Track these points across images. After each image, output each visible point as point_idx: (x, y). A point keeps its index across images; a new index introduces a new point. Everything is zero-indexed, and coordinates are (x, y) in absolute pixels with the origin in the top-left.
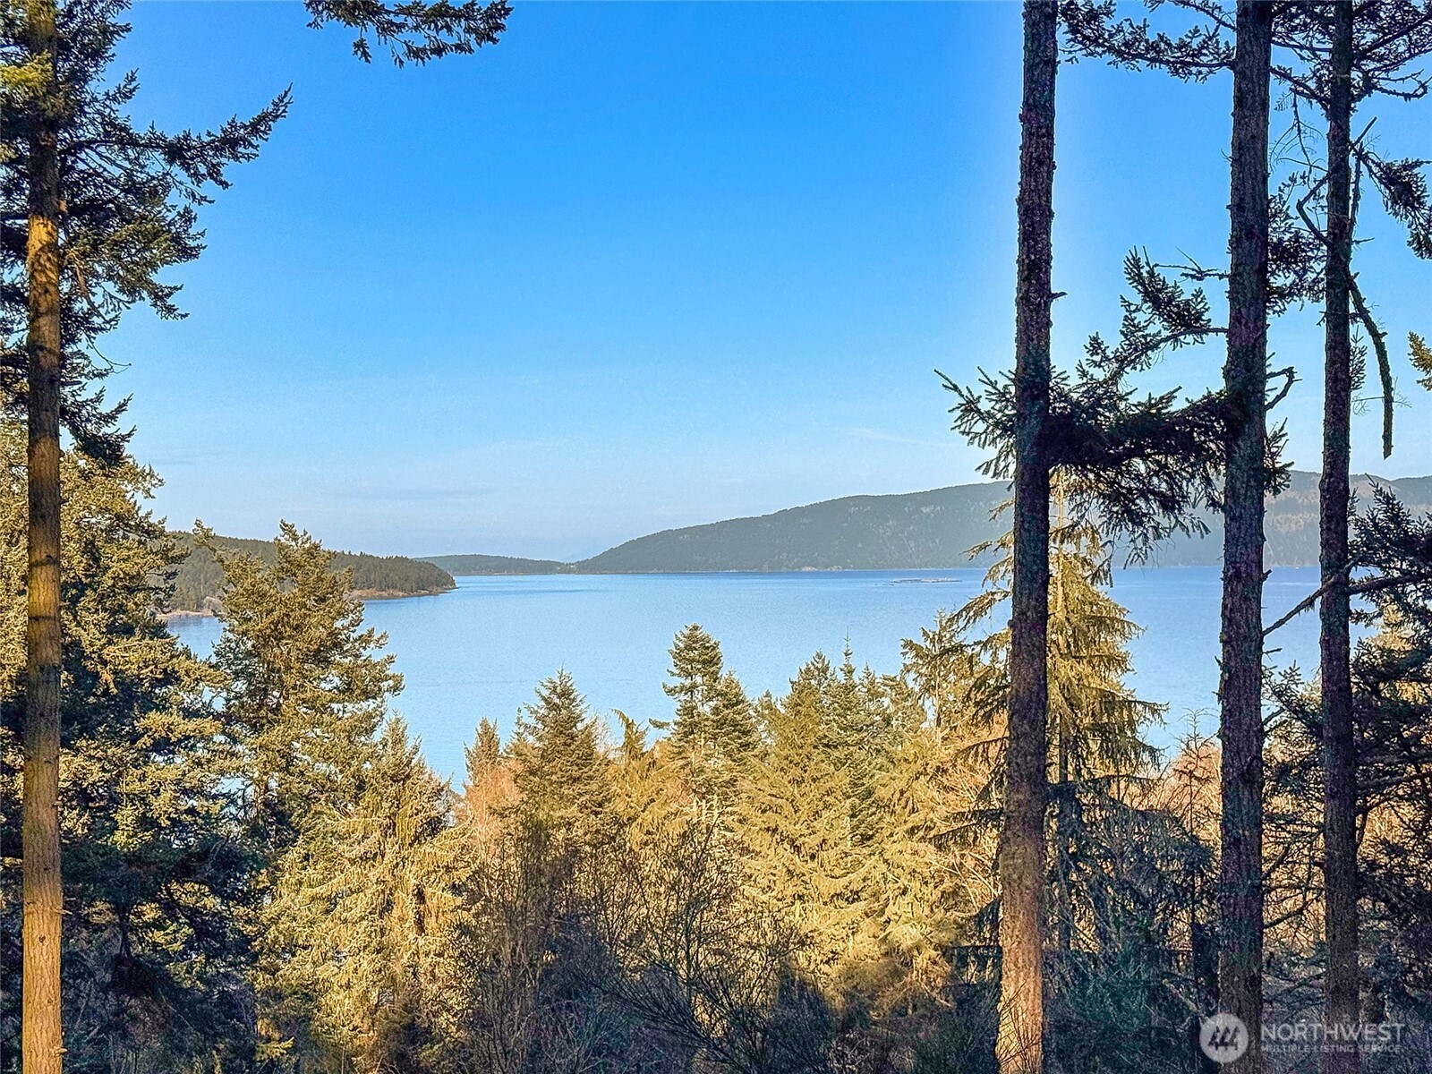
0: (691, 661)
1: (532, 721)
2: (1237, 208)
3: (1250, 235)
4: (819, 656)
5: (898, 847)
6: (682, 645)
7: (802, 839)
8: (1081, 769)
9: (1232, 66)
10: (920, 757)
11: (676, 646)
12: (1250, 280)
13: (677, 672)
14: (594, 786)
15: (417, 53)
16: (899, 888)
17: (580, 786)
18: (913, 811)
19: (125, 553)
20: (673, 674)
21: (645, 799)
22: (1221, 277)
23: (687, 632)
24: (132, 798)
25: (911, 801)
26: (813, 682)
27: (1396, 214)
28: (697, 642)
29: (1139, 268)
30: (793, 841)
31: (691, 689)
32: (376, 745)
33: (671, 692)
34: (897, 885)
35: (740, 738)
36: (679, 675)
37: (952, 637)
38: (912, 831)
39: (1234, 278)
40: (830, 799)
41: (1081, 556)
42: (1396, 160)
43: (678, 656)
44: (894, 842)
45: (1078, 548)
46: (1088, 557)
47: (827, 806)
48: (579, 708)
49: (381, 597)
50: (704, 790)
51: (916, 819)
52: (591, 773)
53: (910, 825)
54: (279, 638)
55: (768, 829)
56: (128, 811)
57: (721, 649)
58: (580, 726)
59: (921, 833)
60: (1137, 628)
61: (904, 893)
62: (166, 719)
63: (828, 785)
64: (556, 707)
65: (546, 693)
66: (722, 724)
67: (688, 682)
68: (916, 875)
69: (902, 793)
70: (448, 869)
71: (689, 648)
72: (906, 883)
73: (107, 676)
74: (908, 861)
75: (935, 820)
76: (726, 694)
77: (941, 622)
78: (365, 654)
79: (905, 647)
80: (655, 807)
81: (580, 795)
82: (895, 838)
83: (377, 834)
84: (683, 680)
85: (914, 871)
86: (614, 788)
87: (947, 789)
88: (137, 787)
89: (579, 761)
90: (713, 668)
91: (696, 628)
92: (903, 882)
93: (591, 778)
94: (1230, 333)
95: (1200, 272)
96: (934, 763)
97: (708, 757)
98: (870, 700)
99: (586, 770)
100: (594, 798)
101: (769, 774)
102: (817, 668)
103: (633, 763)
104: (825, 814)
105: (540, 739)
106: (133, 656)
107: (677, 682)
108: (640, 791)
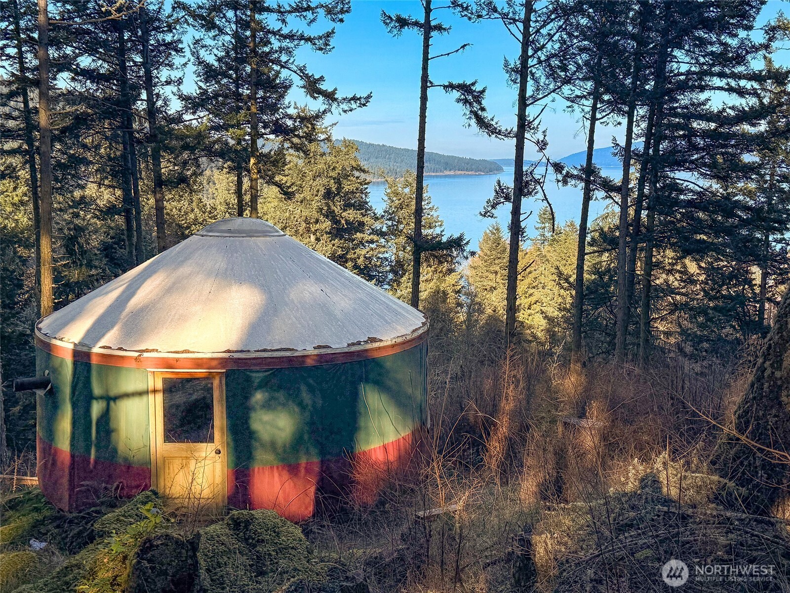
0: (545, 218)
6: (542, 213)
13: (540, 222)
15: (345, 111)
19: (349, 183)
24: (351, 259)
28: (547, 212)
31: (544, 228)
33: (537, 229)
42: (557, 160)
49: (476, 175)
54: (402, 209)
56: (350, 263)
62: (362, 235)
64: (494, 234)
65: (491, 229)
67: (543, 226)
70: (453, 285)
71: (544, 214)
73: (343, 222)
78: (431, 213)
83: (431, 273)
88: (353, 256)
106: (351, 216)
107: (540, 225)
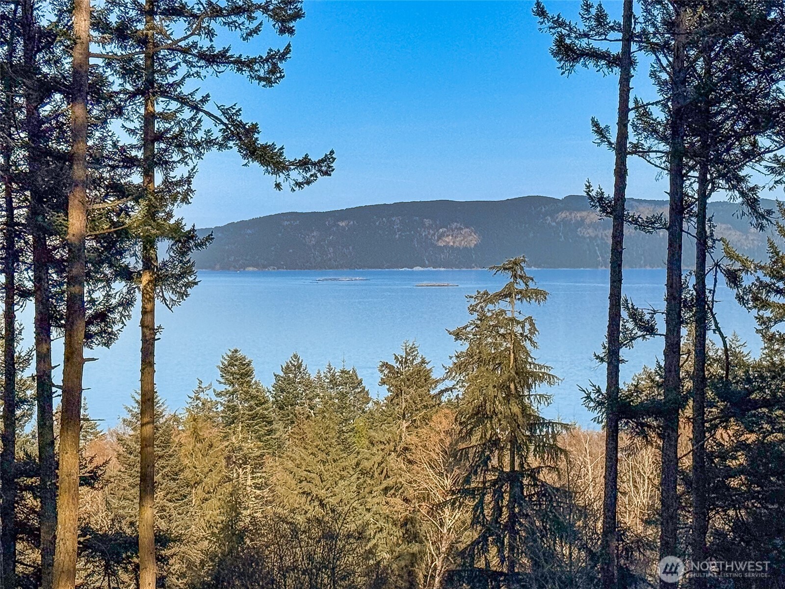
0: (232, 374)
1: (129, 417)
2: (670, 286)
3: (675, 298)
4: (295, 356)
5: (376, 500)
6: (226, 363)
7: (327, 500)
8: (523, 464)
9: (667, 229)
10: (392, 440)
11: (223, 363)
12: (674, 316)
13: (223, 381)
14: (173, 461)
15: (299, 185)
16: (378, 527)
17: (163, 461)
18: (387, 476)
20: (220, 383)
21: (207, 470)
22: (663, 313)
23: (230, 354)
25: (385, 470)
26: (291, 375)
27: (731, 287)
28: (236, 361)
29: (627, 304)
30: (321, 501)
32: (28, 436)
33: (219, 394)
34: (376, 526)
35: (266, 426)
36: (225, 384)
37: (413, 360)
38: (386, 490)
39: (668, 314)
40: (344, 473)
41: (525, 334)
43: (224, 370)
44: (374, 497)
45: (524, 330)
46: (529, 335)
47: (342, 478)
48: (162, 408)
50: (241, 462)
51: (390, 482)
52: (170, 452)
53: (383, 486)
55: (304, 493)
57: (253, 365)
58: (162, 421)
59: (393, 491)
60: (558, 379)
61: (381, 530)
63: (344, 464)
65: (138, 398)
66: (254, 417)
68: (389, 519)
69: (379, 464)
71: (231, 364)
72: (383, 524)
75: (403, 482)
76: (257, 396)
77: (406, 349)
79: (382, 366)
80: (213, 475)
81: (164, 467)
82: (375, 494)
84: (227, 387)
85: (388, 516)
86: (186, 462)
87: (410, 462)
89: (162, 444)
90: (249, 378)
91: (236, 351)
92: (381, 523)
93: (171, 456)
94: (667, 336)
95: (654, 311)
96: (402, 444)
97: (245, 440)
98: (331, 388)
99: (167, 450)
100: (173, 470)
101: (305, 457)
102: (294, 365)
103: (198, 445)
104: (341, 483)
105: (134, 430)
107: (223, 388)
108: (203, 464)
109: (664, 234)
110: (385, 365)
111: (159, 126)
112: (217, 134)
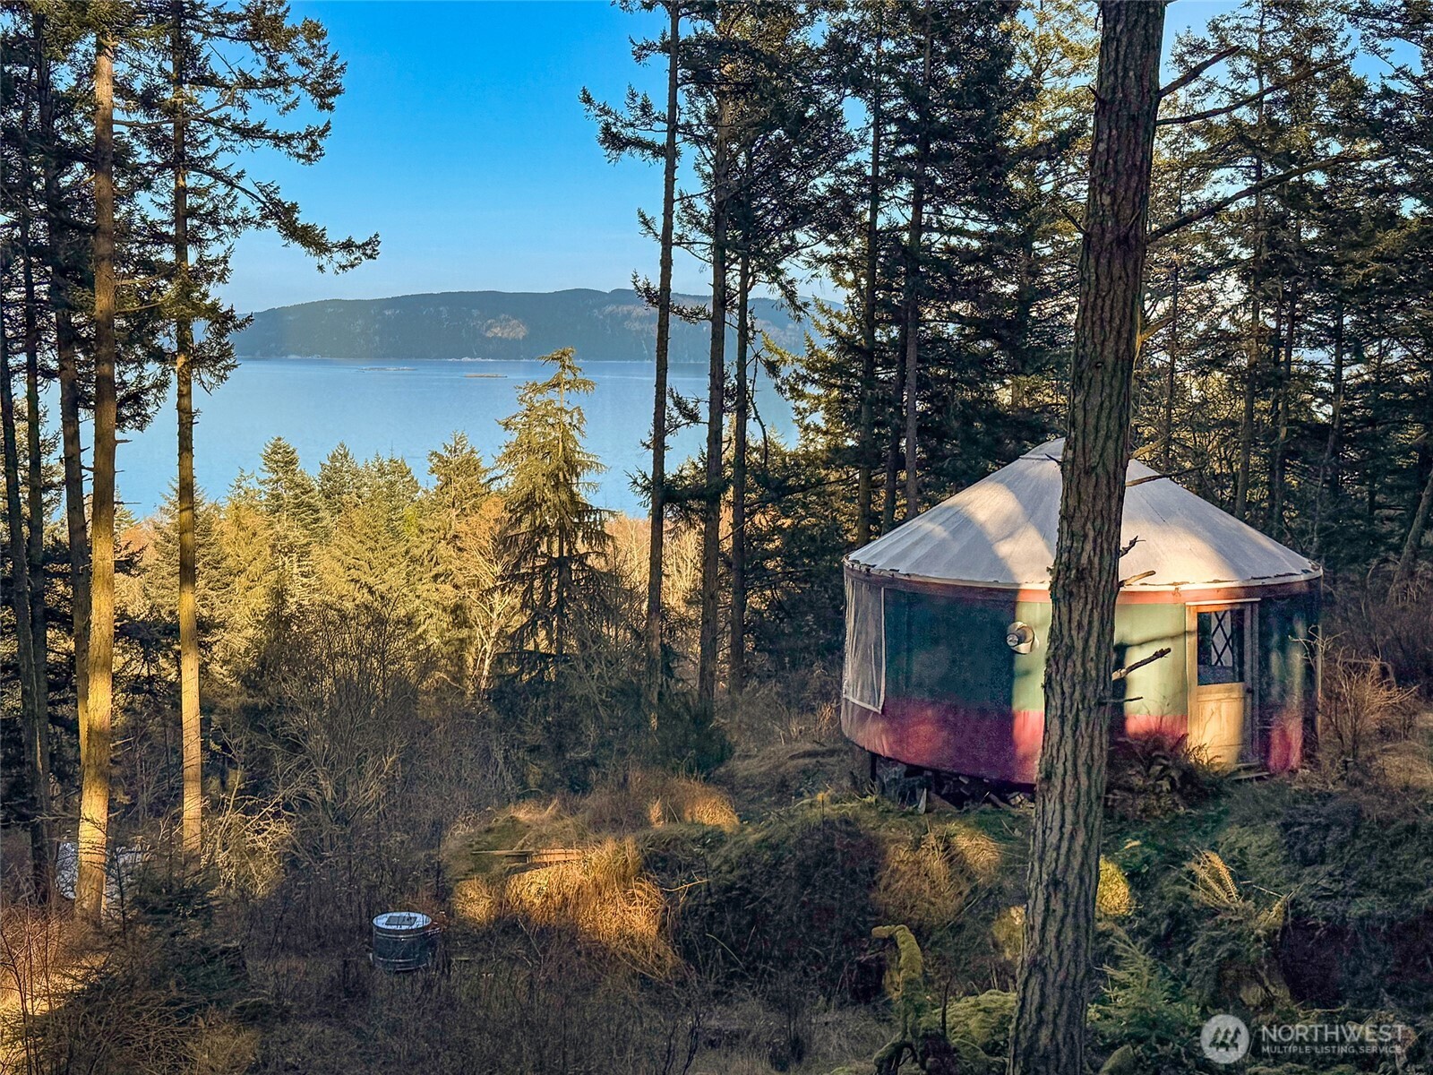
0: (276, 462)
1: (166, 505)
3: (717, 388)
4: (342, 445)
5: (426, 587)
6: (269, 450)
7: (376, 587)
8: (571, 550)
9: (711, 320)
10: (442, 528)
11: (265, 450)
12: (717, 404)
13: (265, 468)
14: (214, 550)
16: (428, 614)
17: (204, 550)
18: (437, 563)
20: (263, 471)
21: (251, 558)
23: (273, 441)
25: (435, 557)
26: (338, 464)
27: (770, 377)
28: (280, 448)
29: (672, 392)
30: (370, 588)
32: (56, 524)
33: (263, 483)
34: (426, 612)
35: (312, 515)
36: (268, 472)
37: (462, 449)
38: (436, 577)
39: (711, 403)
40: (393, 561)
41: (573, 423)
43: (267, 458)
44: (424, 584)
45: (572, 420)
46: (577, 424)
47: (391, 565)
50: (286, 550)
51: (440, 569)
52: (212, 541)
53: (433, 573)
55: (352, 580)
57: (296, 454)
58: (202, 508)
59: (443, 578)
61: (431, 616)
63: (393, 552)
66: (300, 506)
67: (274, 477)
68: (439, 605)
69: (429, 552)
71: (274, 452)
72: (433, 610)
74: (435, 596)
75: (453, 569)
76: (303, 485)
77: (455, 438)
79: (431, 455)
80: (257, 563)
81: (205, 556)
82: (424, 581)
84: (271, 475)
85: (438, 603)
86: (228, 550)
87: (460, 549)
89: (202, 533)
90: (293, 467)
91: (279, 439)
92: (430, 610)
93: (212, 544)
94: (709, 425)
96: (452, 532)
97: (290, 528)
98: (380, 477)
99: (208, 539)
100: (215, 558)
101: (354, 545)
102: (341, 454)
103: (241, 533)
104: (391, 570)
105: (173, 517)
107: (267, 476)
108: (246, 552)
109: (707, 327)
110: (435, 454)
111: (191, 201)
112: (255, 213)
